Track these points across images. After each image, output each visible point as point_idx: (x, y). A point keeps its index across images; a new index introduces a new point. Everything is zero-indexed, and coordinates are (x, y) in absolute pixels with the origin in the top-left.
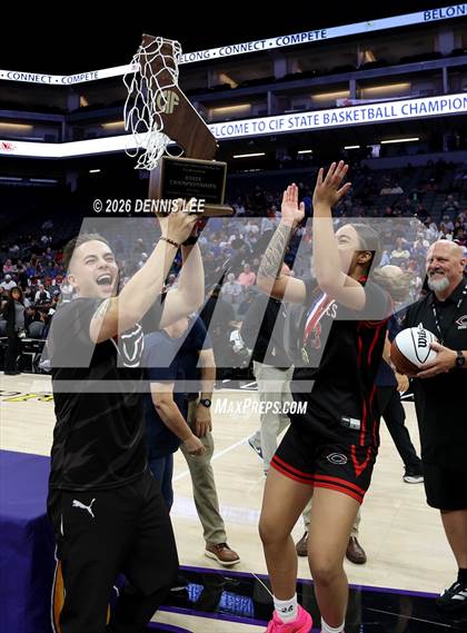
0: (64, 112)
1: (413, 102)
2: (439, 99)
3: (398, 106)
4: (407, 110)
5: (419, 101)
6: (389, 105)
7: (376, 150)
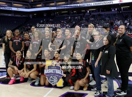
0: (29, 2)
1: (95, 3)
2: (100, 2)
3: (93, 3)
4: (94, 4)
5: (96, 3)
6: (91, 3)
7: (88, 12)
